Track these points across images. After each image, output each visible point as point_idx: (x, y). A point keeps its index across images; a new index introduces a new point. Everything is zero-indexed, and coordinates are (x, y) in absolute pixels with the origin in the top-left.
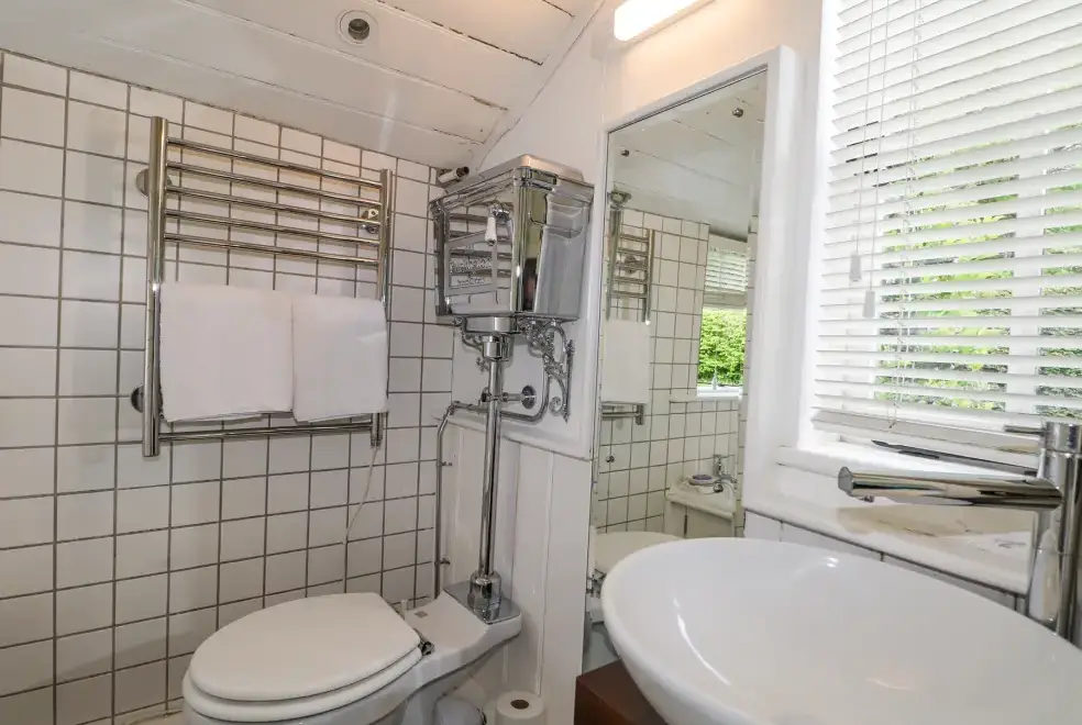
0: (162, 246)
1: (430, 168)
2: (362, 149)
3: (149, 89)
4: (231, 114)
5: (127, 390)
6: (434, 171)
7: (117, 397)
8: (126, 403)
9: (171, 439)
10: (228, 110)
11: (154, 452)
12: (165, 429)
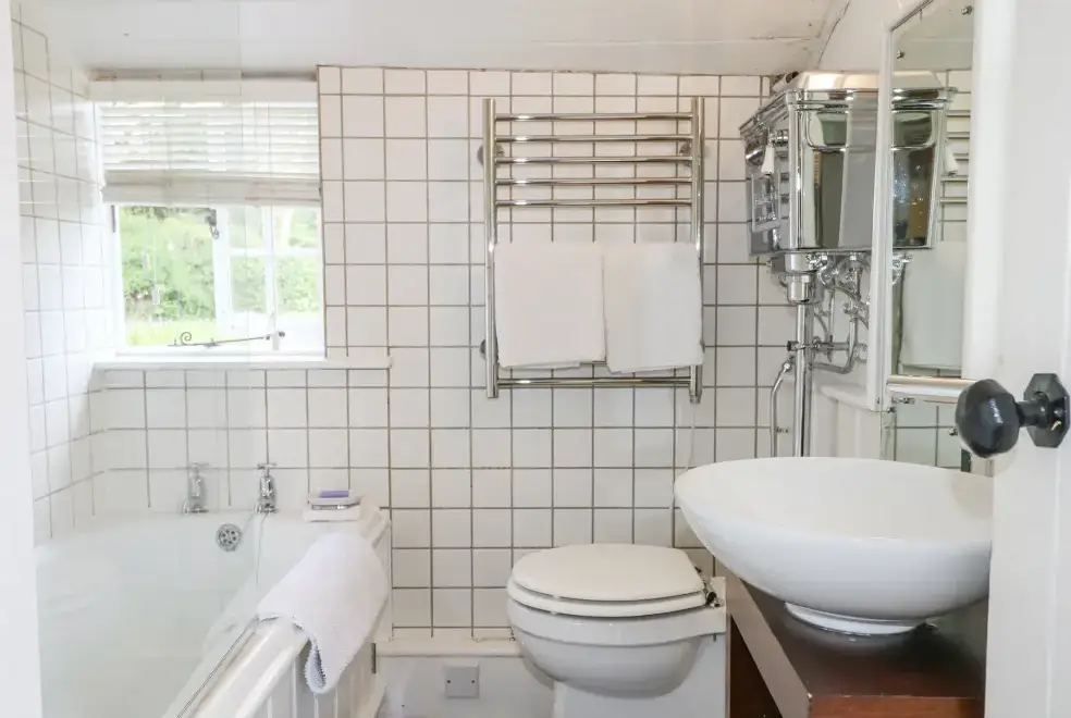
0: (495, 212)
1: (761, 77)
2: (679, 75)
3: (484, 70)
4: (550, 74)
5: (477, 342)
6: (766, 82)
7: (470, 347)
8: (476, 352)
9: (511, 384)
10: (547, 71)
11: (495, 395)
12: (503, 375)
